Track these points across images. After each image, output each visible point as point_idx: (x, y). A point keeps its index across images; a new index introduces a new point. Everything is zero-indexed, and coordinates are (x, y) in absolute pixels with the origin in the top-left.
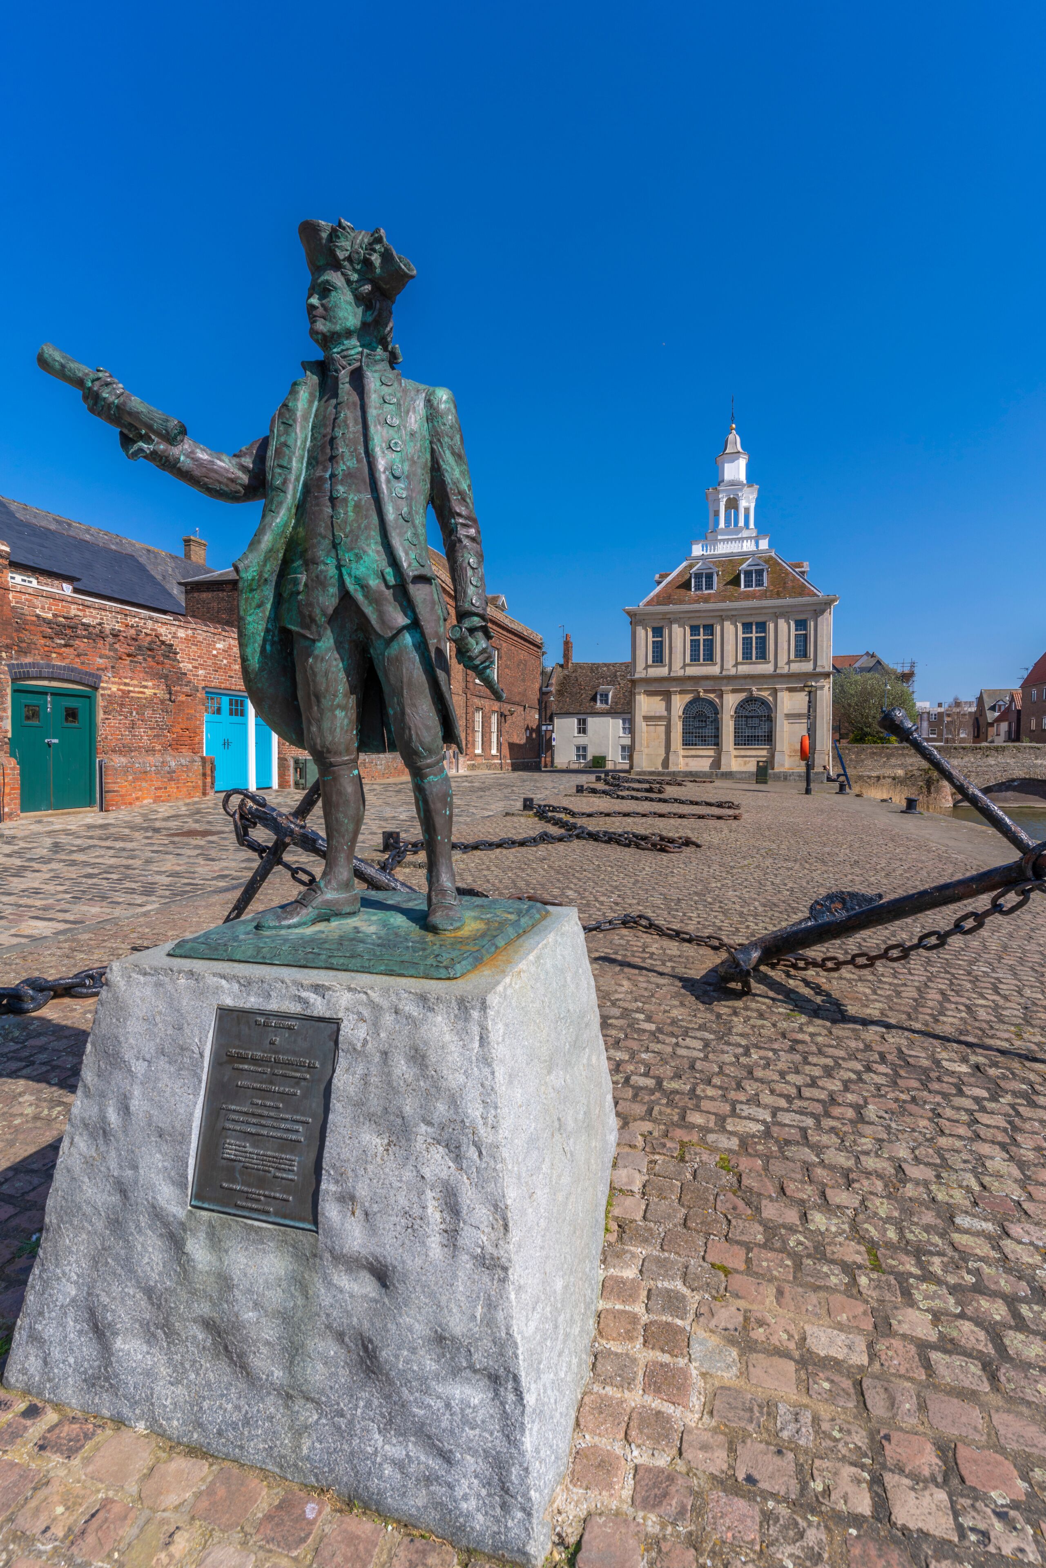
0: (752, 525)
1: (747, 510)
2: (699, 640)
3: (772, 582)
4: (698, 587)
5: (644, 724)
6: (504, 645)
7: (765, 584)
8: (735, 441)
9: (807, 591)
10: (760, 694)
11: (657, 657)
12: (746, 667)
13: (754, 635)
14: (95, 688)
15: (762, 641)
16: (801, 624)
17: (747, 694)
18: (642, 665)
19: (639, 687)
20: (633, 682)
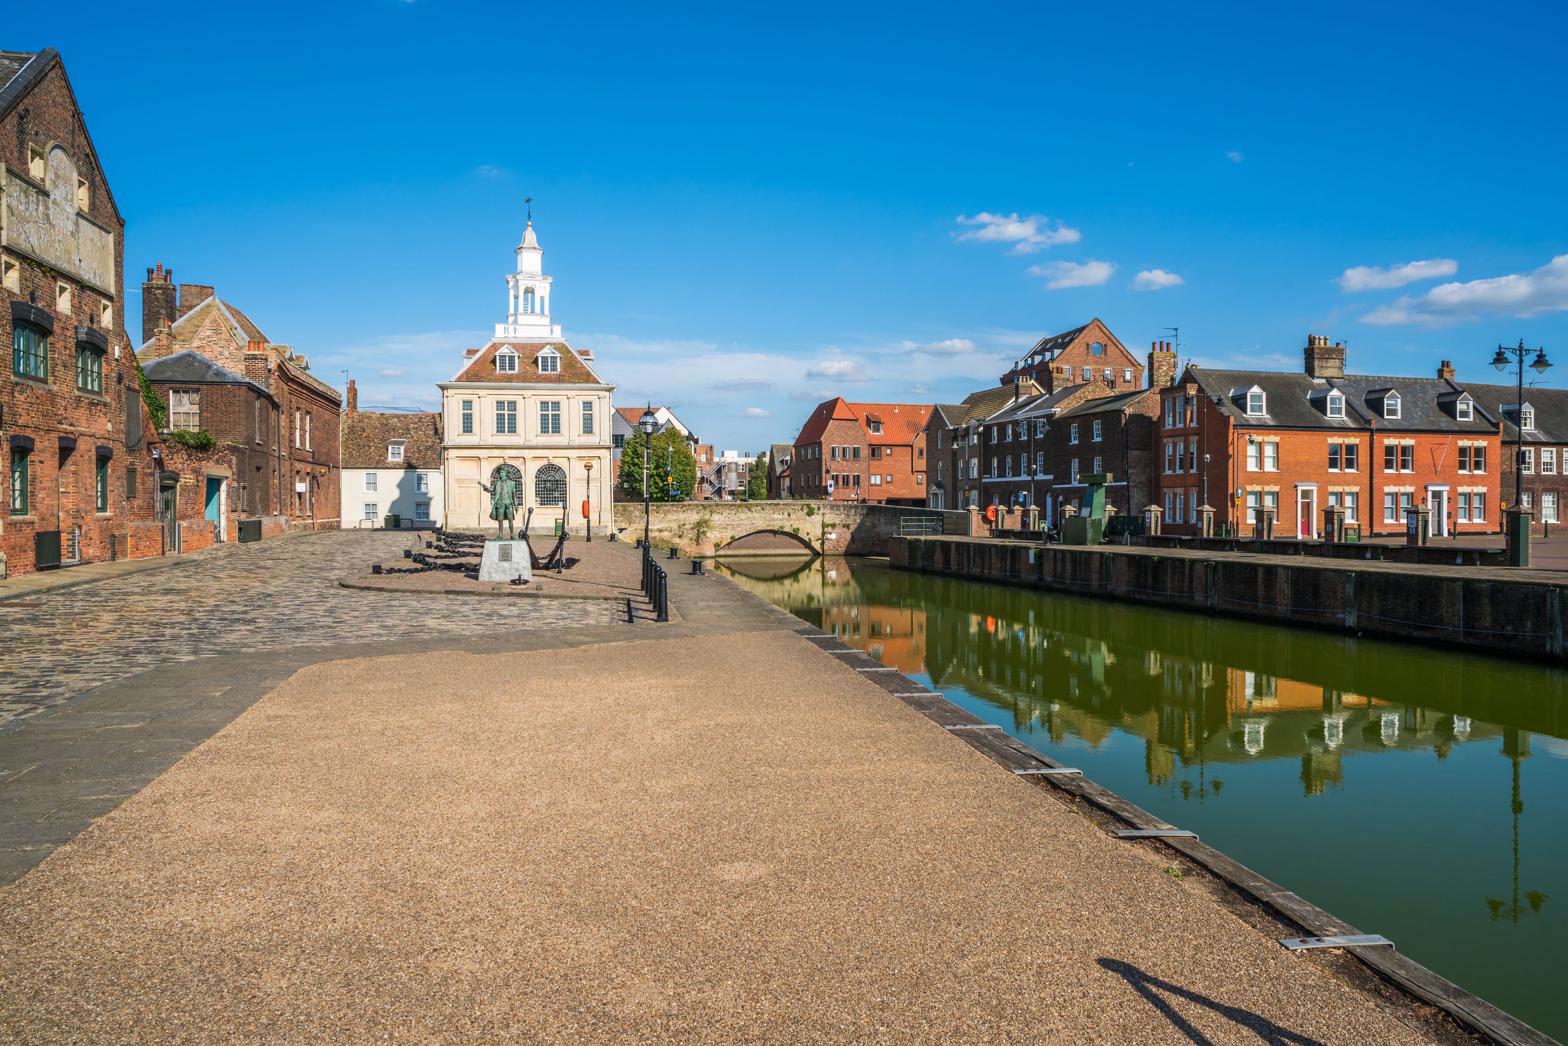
0: (547, 312)
1: (542, 299)
2: (504, 415)
3: (564, 368)
4: (503, 368)
5: (457, 486)
6: (315, 407)
7: (559, 370)
8: (530, 237)
9: (592, 378)
10: (556, 462)
11: (468, 427)
12: (545, 440)
13: (550, 413)
14: (177, 481)
15: (556, 418)
16: (588, 405)
17: (545, 462)
18: (453, 433)
19: (452, 453)
20: (446, 449)
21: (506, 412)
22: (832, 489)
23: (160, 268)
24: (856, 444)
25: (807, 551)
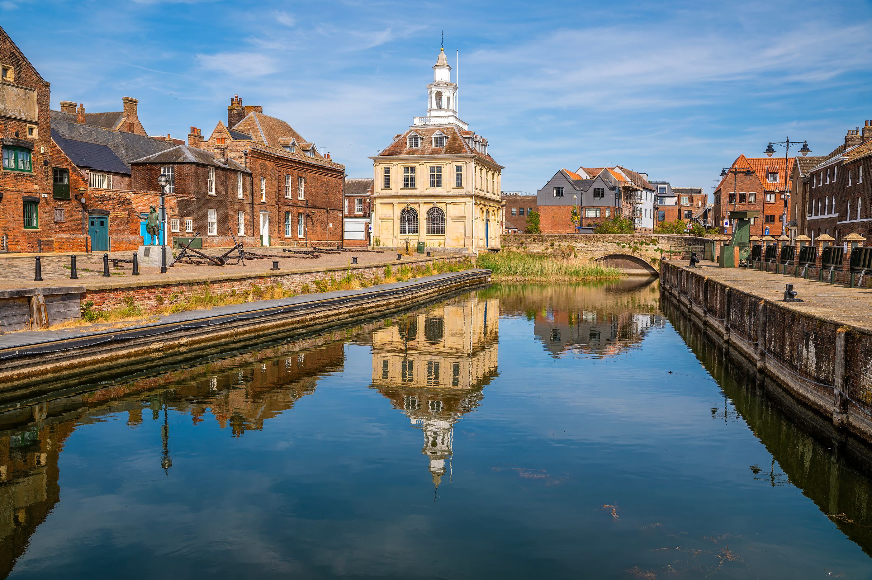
2: (408, 176)
3: (448, 144)
4: (411, 146)
5: (380, 221)
7: (445, 145)
9: (463, 150)
10: (438, 206)
11: (387, 184)
12: (431, 192)
13: (436, 174)
14: (108, 215)
15: (439, 177)
16: (459, 168)
17: (432, 206)
18: (379, 188)
19: (378, 201)
20: (375, 198)
21: (409, 174)
22: (728, 226)
23: (236, 97)
24: (752, 191)
25: (645, 271)
